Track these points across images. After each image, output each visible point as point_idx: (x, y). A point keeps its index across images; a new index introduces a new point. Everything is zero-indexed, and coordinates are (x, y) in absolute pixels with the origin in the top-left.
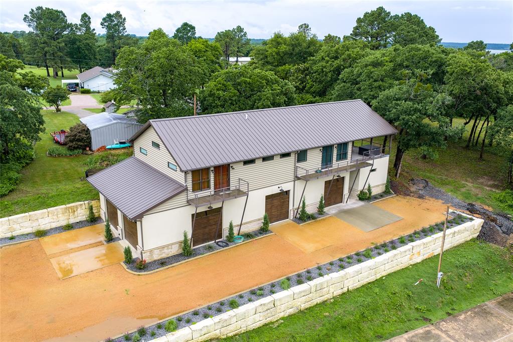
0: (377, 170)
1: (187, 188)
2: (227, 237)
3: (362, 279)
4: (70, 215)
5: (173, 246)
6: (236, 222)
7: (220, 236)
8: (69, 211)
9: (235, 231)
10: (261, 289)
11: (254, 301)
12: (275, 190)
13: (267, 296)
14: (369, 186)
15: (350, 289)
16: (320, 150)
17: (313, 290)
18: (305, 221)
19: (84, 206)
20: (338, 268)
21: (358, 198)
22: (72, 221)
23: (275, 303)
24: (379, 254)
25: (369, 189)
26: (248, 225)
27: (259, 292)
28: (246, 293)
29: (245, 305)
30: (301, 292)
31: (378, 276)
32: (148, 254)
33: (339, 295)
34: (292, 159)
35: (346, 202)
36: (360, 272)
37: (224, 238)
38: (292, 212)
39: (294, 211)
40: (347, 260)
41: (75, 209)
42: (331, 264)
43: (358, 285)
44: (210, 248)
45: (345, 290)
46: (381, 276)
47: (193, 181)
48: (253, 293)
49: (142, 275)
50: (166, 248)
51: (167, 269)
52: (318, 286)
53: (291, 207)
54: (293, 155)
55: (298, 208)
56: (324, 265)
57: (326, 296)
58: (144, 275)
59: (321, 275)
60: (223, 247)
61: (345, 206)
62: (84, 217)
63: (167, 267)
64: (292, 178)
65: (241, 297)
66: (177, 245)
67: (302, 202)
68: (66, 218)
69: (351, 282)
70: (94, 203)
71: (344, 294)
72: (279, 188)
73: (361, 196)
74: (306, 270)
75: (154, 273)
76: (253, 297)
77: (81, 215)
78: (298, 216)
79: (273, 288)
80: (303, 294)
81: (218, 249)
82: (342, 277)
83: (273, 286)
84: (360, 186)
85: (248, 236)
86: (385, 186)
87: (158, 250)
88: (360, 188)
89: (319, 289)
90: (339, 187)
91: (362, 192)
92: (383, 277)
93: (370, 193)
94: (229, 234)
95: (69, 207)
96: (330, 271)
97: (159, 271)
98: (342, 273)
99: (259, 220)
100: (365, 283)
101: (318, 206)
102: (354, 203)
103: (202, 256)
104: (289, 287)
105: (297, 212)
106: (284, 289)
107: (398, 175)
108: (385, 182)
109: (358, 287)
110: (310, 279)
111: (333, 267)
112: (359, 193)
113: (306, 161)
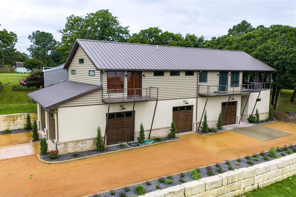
0: (262, 100)
1: (102, 87)
2: (138, 138)
3: (271, 177)
4: (11, 123)
5: (88, 142)
6: (147, 127)
7: (133, 139)
8: (10, 119)
9: (146, 135)
10: (170, 178)
11: (163, 189)
12: (180, 103)
13: (176, 184)
14: (257, 111)
15: (261, 186)
16: (218, 75)
17: (225, 182)
18: (207, 133)
19: (23, 116)
20: (246, 165)
21: (248, 121)
22: (12, 128)
23: (186, 192)
24: (283, 155)
25: (257, 114)
26: (157, 131)
27: (167, 180)
28: (154, 181)
29: (152, 192)
30: (212, 183)
31: (285, 177)
32: (63, 146)
33: (250, 192)
34: (195, 78)
35: (239, 124)
36: (269, 170)
37: (136, 140)
38: (195, 125)
39: (197, 124)
40: (254, 158)
41: (15, 118)
42: (239, 161)
43: (267, 183)
44: (122, 147)
45: (256, 186)
46: (287, 177)
47: (108, 83)
48: (162, 181)
49: (52, 164)
50: (80, 143)
51: (79, 160)
52: (230, 179)
53: (194, 121)
54: (195, 74)
55: (200, 123)
56: (232, 161)
57: (238, 191)
58: (55, 163)
59: (231, 169)
60: (134, 146)
61: (238, 126)
62: (23, 125)
63: (79, 158)
64: (195, 95)
65: (148, 184)
66: (92, 141)
67: (204, 116)
68: (6, 124)
69: (261, 179)
70: (31, 115)
71: (254, 191)
72: (184, 101)
73: (250, 119)
74: (215, 164)
75: (65, 162)
76: (161, 185)
77: (20, 123)
78: (200, 129)
79: (183, 178)
80: (214, 186)
81: (129, 148)
82: (253, 172)
83: (182, 176)
84: (249, 112)
85: (158, 140)
86: (268, 113)
87: (73, 144)
88: (249, 113)
89: (231, 182)
90: (233, 110)
91: (251, 116)
92: (289, 178)
93: (258, 117)
94: (140, 135)
95: (10, 116)
96: (238, 166)
97: (70, 161)
98: (251, 168)
99: (167, 128)
100: (274, 182)
101: (217, 122)
102: (246, 124)
103: (114, 152)
104: (199, 177)
105: (200, 125)
106: (194, 179)
107: (277, 108)
108: (268, 111)
109: (267, 185)
110: (220, 171)
111: (241, 163)
112: (249, 117)
113: (207, 82)
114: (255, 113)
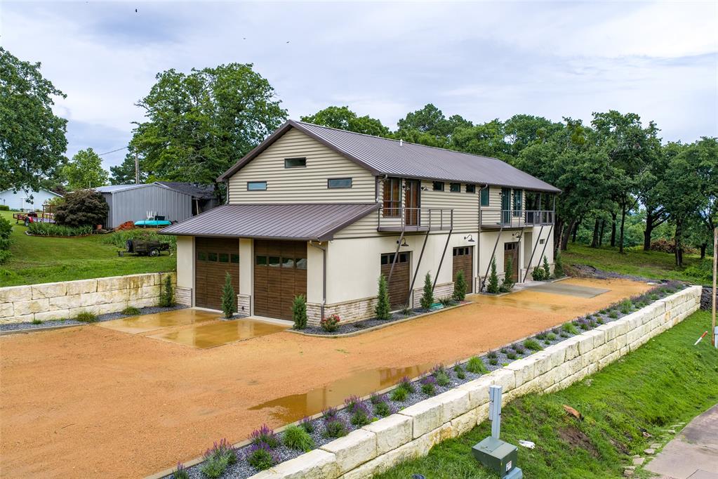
2: (422, 300)
4: (132, 293)
5: (361, 304)
7: (407, 304)
8: (130, 286)
12: (461, 241)
14: (545, 260)
16: (500, 193)
17: (606, 337)
21: (533, 278)
23: (580, 348)
25: (546, 266)
34: (476, 197)
35: (524, 282)
37: (414, 306)
38: (478, 281)
41: (139, 284)
44: (408, 313)
45: (627, 349)
49: (340, 338)
50: (353, 306)
52: (609, 333)
53: (475, 275)
54: (477, 191)
58: (344, 337)
60: (424, 312)
61: (523, 285)
62: (152, 300)
64: (475, 227)
66: (366, 304)
67: (492, 264)
68: (124, 297)
69: (631, 338)
72: (465, 238)
73: (536, 275)
77: (147, 295)
82: (625, 327)
84: (535, 261)
85: (447, 303)
86: (553, 266)
88: (534, 264)
89: (610, 339)
90: (514, 257)
93: (547, 270)
94: (425, 294)
95: (130, 280)
105: (484, 282)
112: (534, 270)
113: (488, 205)
114: (542, 263)
